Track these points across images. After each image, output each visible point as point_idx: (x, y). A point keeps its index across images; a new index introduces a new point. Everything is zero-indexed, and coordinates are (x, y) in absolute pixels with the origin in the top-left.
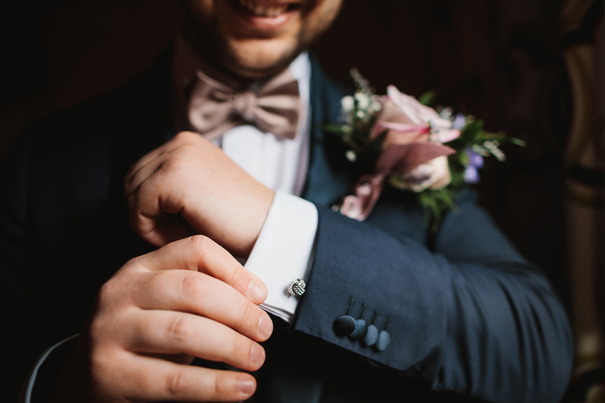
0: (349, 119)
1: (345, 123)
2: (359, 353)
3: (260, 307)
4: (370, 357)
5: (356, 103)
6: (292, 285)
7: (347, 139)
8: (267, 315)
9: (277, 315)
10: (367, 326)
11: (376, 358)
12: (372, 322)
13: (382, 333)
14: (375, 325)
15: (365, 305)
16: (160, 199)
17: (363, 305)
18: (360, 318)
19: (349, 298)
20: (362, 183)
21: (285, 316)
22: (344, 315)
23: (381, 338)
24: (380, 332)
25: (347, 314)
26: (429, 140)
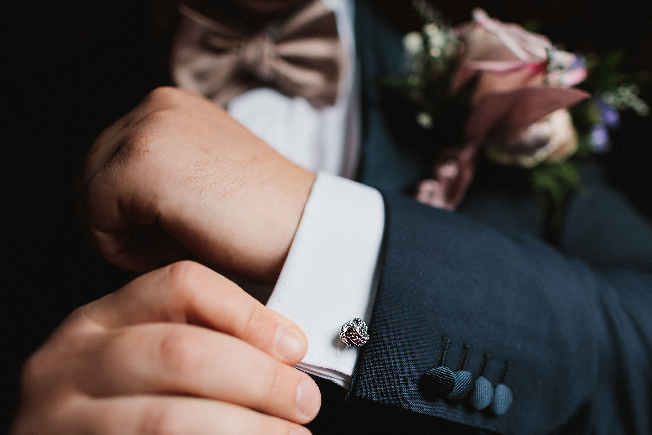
0: (416, 67)
1: (411, 73)
2: (463, 422)
3: (297, 368)
4: (481, 426)
5: (426, 41)
6: (345, 331)
7: (415, 96)
8: (311, 380)
9: (325, 378)
10: (474, 379)
11: (491, 426)
12: (482, 372)
13: (498, 387)
14: (486, 377)
15: (468, 346)
16: (120, 203)
17: (464, 347)
18: (462, 368)
19: (442, 338)
20: (445, 161)
21: (338, 379)
22: (435, 367)
23: (497, 396)
24: (495, 387)
25: (440, 365)
26: (545, 82)
